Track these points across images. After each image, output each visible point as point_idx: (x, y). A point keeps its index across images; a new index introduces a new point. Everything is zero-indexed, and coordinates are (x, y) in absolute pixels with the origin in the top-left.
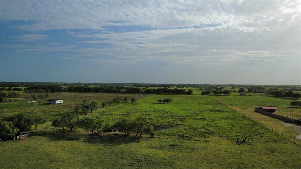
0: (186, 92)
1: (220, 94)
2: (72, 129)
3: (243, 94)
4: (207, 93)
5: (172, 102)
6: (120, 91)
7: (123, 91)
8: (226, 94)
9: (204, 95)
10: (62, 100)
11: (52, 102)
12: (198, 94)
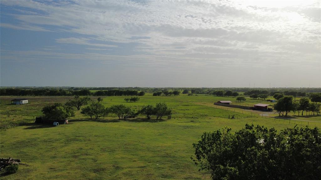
0: (139, 94)
1: (171, 94)
2: (97, 117)
3: (190, 95)
4: (159, 94)
5: (139, 101)
6: (67, 93)
7: (69, 93)
8: (176, 94)
9: (155, 96)
10: (27, 101)
11: (18, 102)
12: (150, 95)
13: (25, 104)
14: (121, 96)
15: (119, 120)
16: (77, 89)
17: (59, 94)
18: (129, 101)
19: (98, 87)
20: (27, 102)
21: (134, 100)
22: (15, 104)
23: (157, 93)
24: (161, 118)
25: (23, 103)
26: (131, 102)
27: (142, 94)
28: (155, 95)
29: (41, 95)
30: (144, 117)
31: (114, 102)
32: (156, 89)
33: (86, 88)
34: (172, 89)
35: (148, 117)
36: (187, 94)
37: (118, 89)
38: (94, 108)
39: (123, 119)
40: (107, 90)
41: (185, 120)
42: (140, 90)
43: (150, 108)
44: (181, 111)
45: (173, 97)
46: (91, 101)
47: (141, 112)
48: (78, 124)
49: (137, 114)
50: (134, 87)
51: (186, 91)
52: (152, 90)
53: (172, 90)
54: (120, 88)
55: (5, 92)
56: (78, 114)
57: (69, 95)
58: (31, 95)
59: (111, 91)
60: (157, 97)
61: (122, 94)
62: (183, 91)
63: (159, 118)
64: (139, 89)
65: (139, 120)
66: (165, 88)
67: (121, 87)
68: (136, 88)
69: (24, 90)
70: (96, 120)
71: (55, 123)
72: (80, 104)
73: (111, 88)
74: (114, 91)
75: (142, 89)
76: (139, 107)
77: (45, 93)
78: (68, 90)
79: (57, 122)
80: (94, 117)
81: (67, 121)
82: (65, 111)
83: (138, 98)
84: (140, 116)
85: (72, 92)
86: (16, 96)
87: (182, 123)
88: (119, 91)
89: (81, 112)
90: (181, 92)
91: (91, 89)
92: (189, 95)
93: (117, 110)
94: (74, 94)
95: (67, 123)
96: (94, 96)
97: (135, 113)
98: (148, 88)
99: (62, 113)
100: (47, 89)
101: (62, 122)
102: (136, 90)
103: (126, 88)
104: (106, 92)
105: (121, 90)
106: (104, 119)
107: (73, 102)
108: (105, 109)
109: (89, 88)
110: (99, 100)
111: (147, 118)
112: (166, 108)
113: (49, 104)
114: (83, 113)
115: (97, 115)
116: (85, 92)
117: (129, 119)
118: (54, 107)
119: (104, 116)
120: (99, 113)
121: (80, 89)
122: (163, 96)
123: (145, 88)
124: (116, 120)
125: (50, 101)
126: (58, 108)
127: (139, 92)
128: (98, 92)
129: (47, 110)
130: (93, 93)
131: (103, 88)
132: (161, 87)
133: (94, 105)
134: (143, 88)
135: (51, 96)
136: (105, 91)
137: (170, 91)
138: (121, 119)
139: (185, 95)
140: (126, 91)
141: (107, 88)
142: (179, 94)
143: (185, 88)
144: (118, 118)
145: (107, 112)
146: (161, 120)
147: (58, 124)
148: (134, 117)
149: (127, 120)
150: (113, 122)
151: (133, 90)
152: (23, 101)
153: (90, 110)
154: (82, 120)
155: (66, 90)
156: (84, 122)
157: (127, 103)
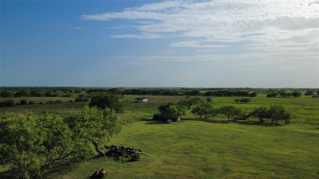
1: (289, 96)
2: (206, 117)
3: (316, 96)
4: (274, 95)
5: (250, 102)
6: (179, 93)
8: (296, 96)
10: (147, 99)
11: (140, 101)
12: (263, 96)
13: (145, 102)
15: (228, 121)
16: (188, 89)
17: (172, 94)
18: (239, 102)
20: (147, 101)
21: (245, 101)
22: (138, 102)
23: (271, 93)
24: (277, 122)
26: (242, 103)
27: (253, 95)
28: (269, 96)
29: (157, 95)
30: (257, 120)
31: (223, 102)
32: (270, 90)
33: (196, 89)
34: (291, 89)
35: (261, 120)
36: (311, 96)
37: (227, 90)
38: (204, 108)
39: (233, 121)
40: (216, 91)
41: (309, 126)
42: (251, 91)
43: (263, 110)
44: (303, 115)
45: (292, 99)
46: (201, 101)
47: (253, 114)
48: (188, 123)
49: (248, 116)
50: (244, 88)
51: (309, 92)
52: (266, 90)
53: (290, 91)
54: (229, 89)
55: (131, 92)
56: (188, 113)
57: (180, 95)
58: (150, 94)
59: (220, 92)
60: (272, 98)
61: (232, 95)
62: (305, 92)
63: (274, 122)
64: (250, 89)
65: (251, 122)
66: (282, 89)
68: (247, 89)
69: (144, 91)
70: (206, 120)
71: (169, 121)
72: (190, 104)
73: (220, 89)
74: (223, 92)
75: (254, 90)
76: (250, 109)
77: (161, 93)
78: (180, 90)
79: (170, 119)
80: (203, 117)
82: (177, 110)
83: (250, 99)
84: (251, 119)
86: (139, 96)
87: (304, 129)
88: (228, 92)
89: (191, 112)
90: (303, 94)
91: (200, 89)
92: (314, 97)
93: (225, 111)
94: (185, 95)
95: (179, 121)
96: (203, 96)
97: (245, 115)
98: (261, 89)
99: (175, 111)
100: (163, 90)
101: (174, 120)
102: (247, 91)
103: (236, 89)
104: (215, 93)
105: (231, 91)
106: (213, 119)
107: (185, 102)
108: (214, 109)
109: (198, 88)
110: (208, 100)
111: (260, 121)
112: (284, 111)
113: (164, 103)
114: (193, 112)
115: (206, 115)
116: (195, 92)
117: (239, 121)
118: (168, 106)
119: (213, 116)
120: (208, 113)
121: (191, 89)
122: (279, 97)
123: (257, 88)
124: (225, 121)
126: (171, 107)
127: (250, 93)
128: (208, 92)
129: (162, 108)
130: (202, 94)
131: (212, 88)
132: (277, 88)
133: (204, 106)
134: (255, 89)
135: (166, 95)
136: (214, 92)
137: (287, 92)
138: (231, 121)
139: (308, 96)
140: (236, 91)
142: (299, 96)
143: (308, 89)
144: (227, 119)
145: (216, 112)
146: (277, 125)
147: (171, 122)
148: (245, 120)
149: (237, 122)
150: (223, 123)
151: (244, 91)
152: (144, 100)
153: (200, 110)
154: (192, 119)
155: (178, 90)
156: (194, 121)
157: (237, 104)
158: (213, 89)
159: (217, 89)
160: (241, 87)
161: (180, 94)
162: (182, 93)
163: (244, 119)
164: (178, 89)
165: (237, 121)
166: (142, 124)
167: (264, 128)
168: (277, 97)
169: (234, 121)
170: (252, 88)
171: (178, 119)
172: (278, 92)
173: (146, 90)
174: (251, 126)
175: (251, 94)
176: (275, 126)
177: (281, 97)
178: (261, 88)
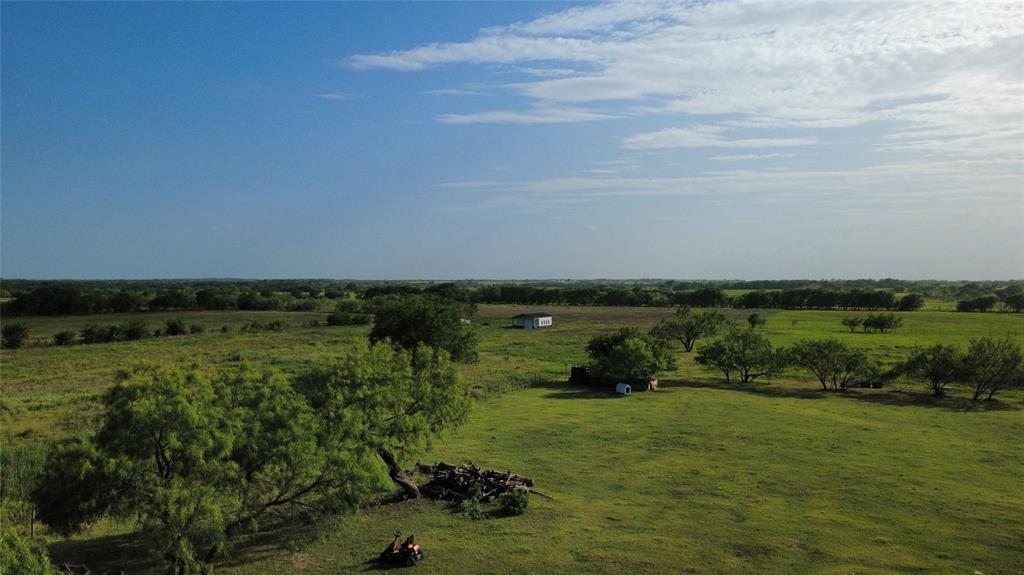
0: (898, 303)
2: (747, 377)
4: (983, 305)
5: (898, 329)
6: (654, 299)
7: (662, 299)
9: (968, 311)
10: (550, 319)
11: (527, 323)
12: (943, 308)
13: (544, 327)
14: (830, 309)
15: (822, 390)
16: (684, 285)
17: (632, 302)
18: (860, 328)
19: (748, 279)
20: (551, 324)
21: (880, 325)
22: (522, 327)
23: (974, 299)
24: (993, 397)
25: (540, 325)
26: (869, 332)
27: (910, 304)
28: (964, 307)
29: (584, 303)
30: (921, 388)
31: (803, 329)
32: (970, 287)
33: (711, 283)
35: (935, 388)
37: (817, 287)
38: (737, 346)
39: (836, 391)
40: (780, 290)
42: (902, 291)
43: (944, 355)
46: (728, 323)
47: (910, 368)
48: (686, 395)
49: (891, 375)
50: (877, 280)
52: (953, 289)
54: (825, 283)
55: (499, 294)
56: (686, 364)
57: (660, 304)
58: (560, 302)
59: (793, 294)
60: (977, 315)
61: (833, 305)
63: (984, 397)
64: (898, 285)
65: (901, 397)
66: (1011, 282)
67: (829, 280)
68: (888, 282)
69: (542, 290)
70: (744, 386)
71: (622, 388)
72: (691, 333)
73: (793, 283)
74: (805, 293)
75: (912, 285)
76: (899, 350)
77: (595, 297)
78: (657, 288)
79: (627, 383)
80: (736, 376)
81: (655, 383)
82: (650, 354)
83: (896, 318)
84: (901, 384)
85: (669, 295)
86: (525, 306)
88: (821, 293)
89: (696, 359)
91: (726, 285)
93: (814, 356)
94: (676, 303)
95: (656, 388)
96: (735, 307)
97: (881, 373)
99: (643, 357)
100: (601, 288)
101: (640, 385)
102: (887, 290)
103: (848, 283)
104: (776, 296)
105: (831, 290)
106: (769, 384)
107: (673, 326)
108: (774, 351)
109: (720, 282)
110: (753, 320)
111: (932, 392)
112: (1019, 362)
113: (605, 330)
114: (701, 360)
115: (747, 372)
116: (707, 295)
117: (858, 390)
118: (618, 340)
119: (768, 375)
120: (754, 362)
121: (695, 284)
122: (1002, 312)
123: (923, 282)
124: (811, 391)
125: (607, 322)
126: (630, 342)
127: (899, 296)
128: (751, 295)
129: (599, 347)
130: (731, 300)
131: (765, 282)
133: (737, 339)
134: (915, 283)
135: (611, 305)
136: (772, 293)
138: (831, 390)
140: (849, 292)
141: (782, 282)
144: (817, 385)
145: (780, 361)
146: (992, 405)
147: (628, 390)
148: (880, 387)
149: (852, 395)
150: (803, 397)
151: (877, 290)
152: (541, 319)
153: (725, 353)
154: (697, 384)
155: (652, 289)
156: (704, 389)
157: (851, 335)
158: (767, 284)
159: (781, 284)
160: (867, 278)
161: (657, 302)
162: (666, 298)
163: (877, 386)
164: (652, 285)
165: (852, 392)
166: (535, 398)
167: (947, 416)
168: (997, 310)
169: (842, 391)
170: (904, 281)
171: (652, 382)
172: (997, 292)
173: (549, 288)
174: (900, 408)
175: (900, 300)
176: (988, 409)
177: (1007, 312)
178: (938, 278)
